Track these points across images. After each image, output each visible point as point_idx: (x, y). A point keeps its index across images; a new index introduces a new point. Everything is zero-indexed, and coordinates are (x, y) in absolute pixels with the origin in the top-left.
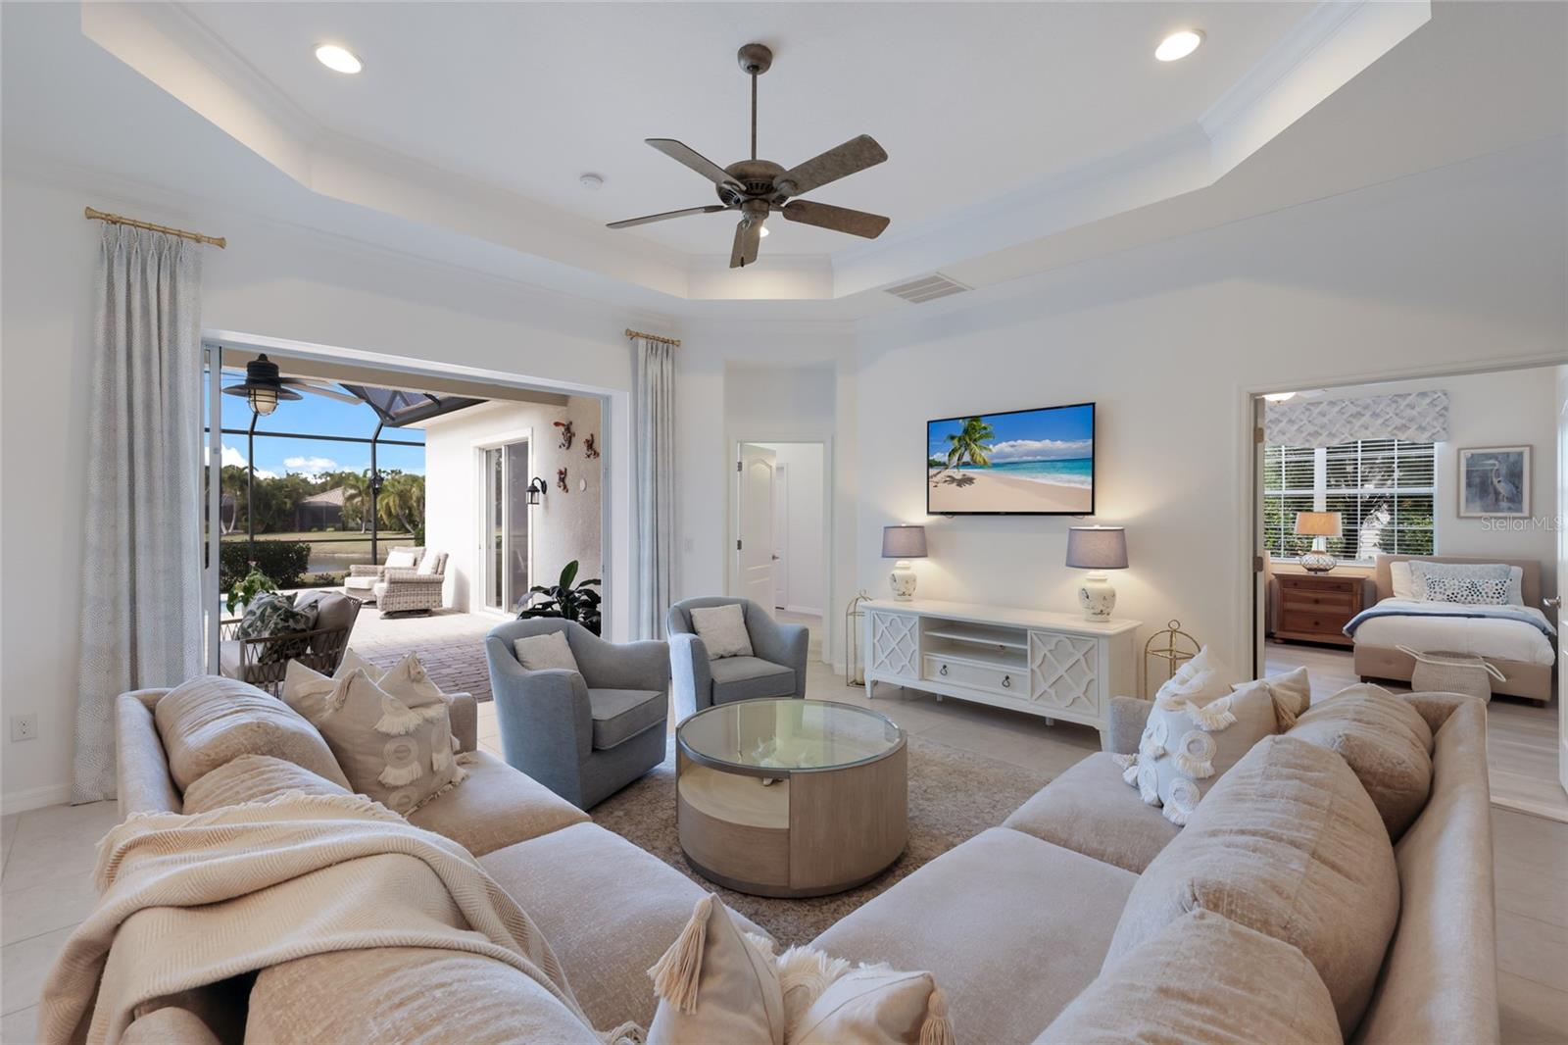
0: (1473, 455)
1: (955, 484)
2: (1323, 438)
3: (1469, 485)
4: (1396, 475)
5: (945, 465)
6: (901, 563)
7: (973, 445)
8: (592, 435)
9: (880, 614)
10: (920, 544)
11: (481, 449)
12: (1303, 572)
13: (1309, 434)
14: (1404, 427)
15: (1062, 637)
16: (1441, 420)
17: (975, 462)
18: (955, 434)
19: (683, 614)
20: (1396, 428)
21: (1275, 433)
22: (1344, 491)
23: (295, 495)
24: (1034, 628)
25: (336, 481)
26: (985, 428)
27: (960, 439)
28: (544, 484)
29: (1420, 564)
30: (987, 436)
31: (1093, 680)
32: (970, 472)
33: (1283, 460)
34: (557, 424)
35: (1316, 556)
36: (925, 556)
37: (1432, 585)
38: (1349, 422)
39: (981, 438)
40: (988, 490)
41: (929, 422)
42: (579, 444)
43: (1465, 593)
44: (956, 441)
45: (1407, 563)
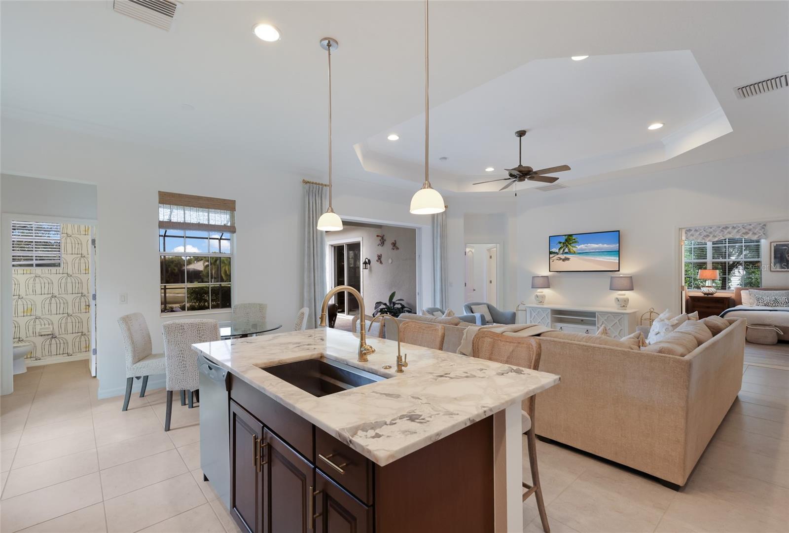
0: (777, 245)
1: (561, 261)
2: (710, 238)
3: (775, 257)
4: (744, 253)
5: (557, 253)
6: (539, 290)
7: (569, 246)
8: (395, 241)
9: (534, 309)
10: (547, 283)
11: (332, 246)
12: (702, 295)
13: (704, 236)
14: (747, 233)
15: (610, 315)
16: (763, 230)
17: (570, 252)
18: (561, 241)
19: (468, 307)
20: (743, 233)
21: (689, 235)
22: (721, 260)
23: (179, 266)
24: (598, 312)
25: (198, 259)
26: (574, 239)
27: (564, 243)
28: (369, 260)
29: (754, 291)
30: (576, 242)
31: (622, 329)
32: (568, 256)
33: (693, 246)
34: (378, 236)
35: (708, 288)
36: (549, 287)
37: (758, 299)
38: (722, 231)
39: (573, 243)
40: (575, 263)
41: (550, 237)
42: (388, 244)
43: (772, 303)
44: (562, 244)
45: (747, 291)
